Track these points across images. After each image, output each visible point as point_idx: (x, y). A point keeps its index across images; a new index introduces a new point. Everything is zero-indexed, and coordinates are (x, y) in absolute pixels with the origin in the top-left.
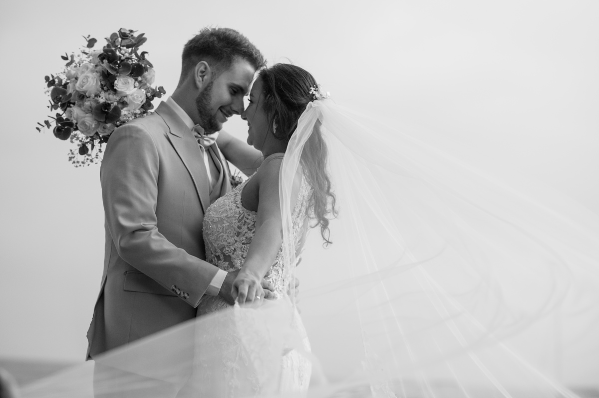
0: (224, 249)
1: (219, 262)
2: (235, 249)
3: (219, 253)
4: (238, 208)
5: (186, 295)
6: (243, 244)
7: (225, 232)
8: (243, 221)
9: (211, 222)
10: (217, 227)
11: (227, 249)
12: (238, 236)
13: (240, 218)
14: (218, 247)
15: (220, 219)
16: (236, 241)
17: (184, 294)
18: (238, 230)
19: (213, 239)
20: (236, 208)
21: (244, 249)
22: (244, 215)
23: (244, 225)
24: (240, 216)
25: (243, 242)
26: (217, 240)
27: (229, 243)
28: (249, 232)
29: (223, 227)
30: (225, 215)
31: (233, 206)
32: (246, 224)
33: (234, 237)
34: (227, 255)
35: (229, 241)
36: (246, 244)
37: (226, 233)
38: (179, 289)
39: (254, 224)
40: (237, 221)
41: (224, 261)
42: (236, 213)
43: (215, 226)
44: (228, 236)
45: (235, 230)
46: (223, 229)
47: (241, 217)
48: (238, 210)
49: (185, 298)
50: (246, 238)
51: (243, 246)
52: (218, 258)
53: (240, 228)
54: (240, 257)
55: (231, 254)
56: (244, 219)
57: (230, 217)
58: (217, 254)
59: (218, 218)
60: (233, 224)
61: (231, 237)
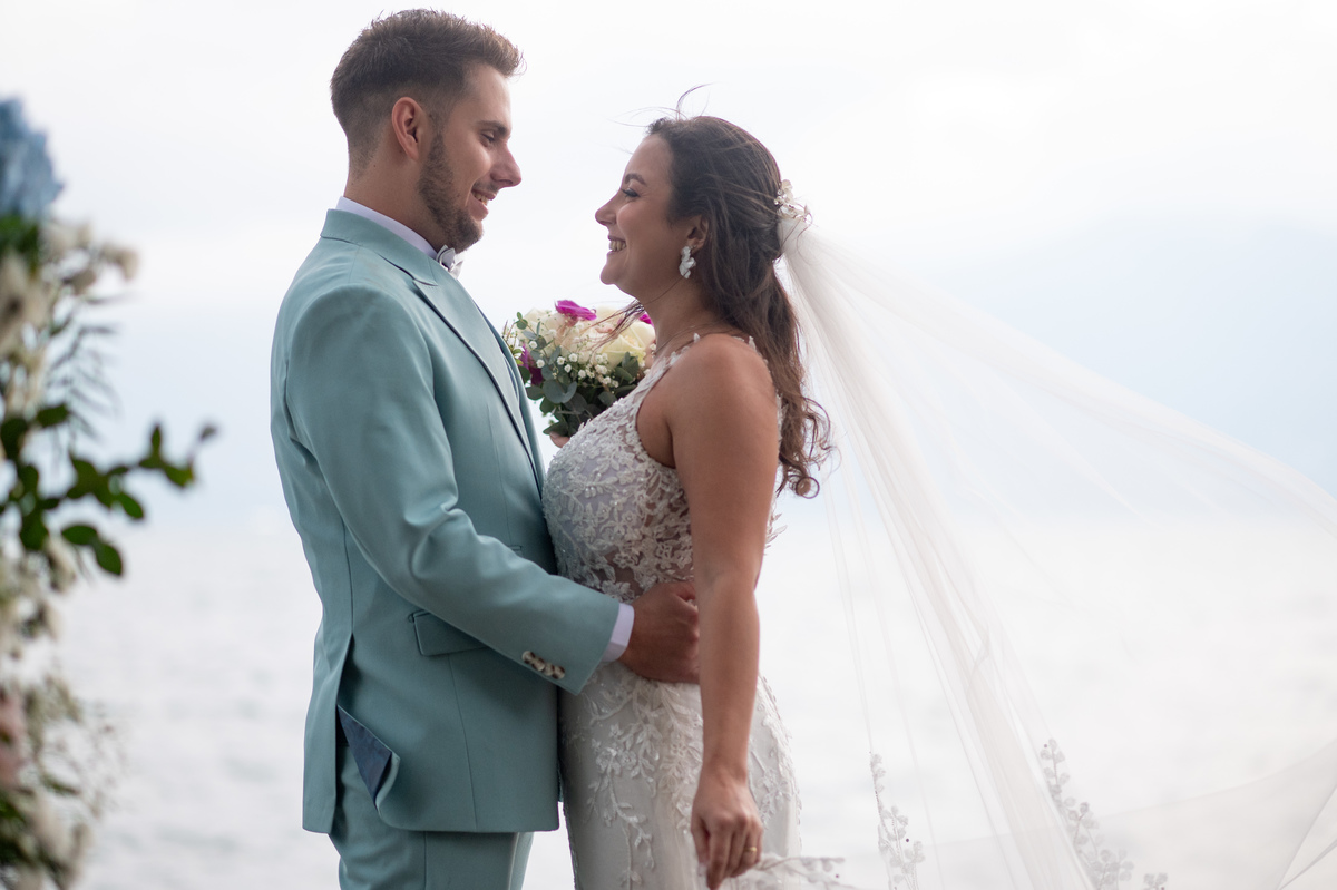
0: (617, 556)
1: (606, 583)
2: (641, 553)
3: (603, 563)
4: (641, 461)
5: (557, 671)
6: (659, 540)
7: (617, 519)
8: (657, 490)
9: (578, 497)
10: (595, 508)
11: (623, 554)
12: (647, 525)
13: (651, 485)
14: (601, 553)
15: (600, 489)
16: (644, 536)
17: (553, 668)
18: (648, 511)
19: (587, 534)
20: (636, 462)
21: (661, 553)
22: (658, 478)
23: (661, 499)
24: (649, 481)
25: (659, 536)
26: (598, 536)
27: (629, 542)
28: (672, 514)
29: (613, 508)
30: (610, 480)
31: (628, 457)
32: (665, 496)
33: (639, 527)
34: (623, 567)
35: (628, 537)
36: (666, 540)
37: (620, 519)
38: (542, 661)
39: (681, 497)
40: (643, 492)
41: (617, 581)
42: (638, 474)
43: (589, 506)
44: (625, 527)
45: (641, 512)
46: (611, 512)
47: (653, 481)
48: (640, 468)
49: (555, 676)
50: (666, 527)
51: (660, 545)
52: (602, 575)
53: (651, 506)
54: (655, 570)
55: (632, 566)
56: (660, 485)
57: (627, 484)
58: (598, 567)
59: (595, 487)
60: (636, 500)
61: (633, 527)
